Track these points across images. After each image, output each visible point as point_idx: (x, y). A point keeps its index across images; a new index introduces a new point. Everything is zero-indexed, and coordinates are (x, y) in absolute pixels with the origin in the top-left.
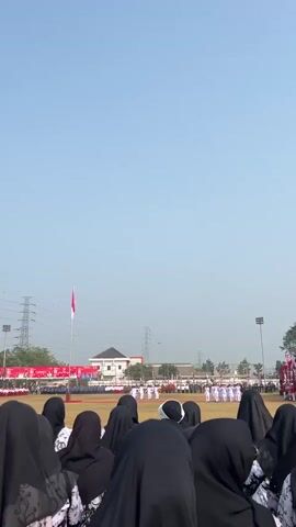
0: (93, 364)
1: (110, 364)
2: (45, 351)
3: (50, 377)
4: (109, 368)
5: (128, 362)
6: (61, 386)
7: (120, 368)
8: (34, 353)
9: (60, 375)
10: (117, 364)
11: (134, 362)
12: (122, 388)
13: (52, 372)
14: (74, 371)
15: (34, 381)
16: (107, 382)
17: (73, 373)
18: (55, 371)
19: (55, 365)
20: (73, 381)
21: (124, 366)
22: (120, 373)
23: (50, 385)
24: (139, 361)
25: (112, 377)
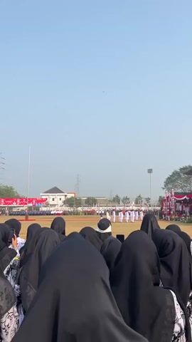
0: (44, 197)
1: (54, 197)
2: (11, 188)
3: (14, 204)
4: (53, 200)
5: (66, 196)
6: (22, 210)
7: (60, 199)
8: (3, 189)
9: (22, 204)
10: (59, 197)
11: (69, 196)
12: (61, 212)
13: (16, 201)
14: (31, 201)
15: (5, 207)
16: (51, 209)
17: (30, 202)
18: (18, 201)
19: (18, 197)
20: (30, 208)
21: (63, 198)
22: (60, 203)
23: (15, 210)
24: (73, 195)
25: (55, 205)
